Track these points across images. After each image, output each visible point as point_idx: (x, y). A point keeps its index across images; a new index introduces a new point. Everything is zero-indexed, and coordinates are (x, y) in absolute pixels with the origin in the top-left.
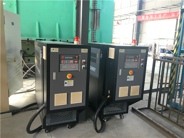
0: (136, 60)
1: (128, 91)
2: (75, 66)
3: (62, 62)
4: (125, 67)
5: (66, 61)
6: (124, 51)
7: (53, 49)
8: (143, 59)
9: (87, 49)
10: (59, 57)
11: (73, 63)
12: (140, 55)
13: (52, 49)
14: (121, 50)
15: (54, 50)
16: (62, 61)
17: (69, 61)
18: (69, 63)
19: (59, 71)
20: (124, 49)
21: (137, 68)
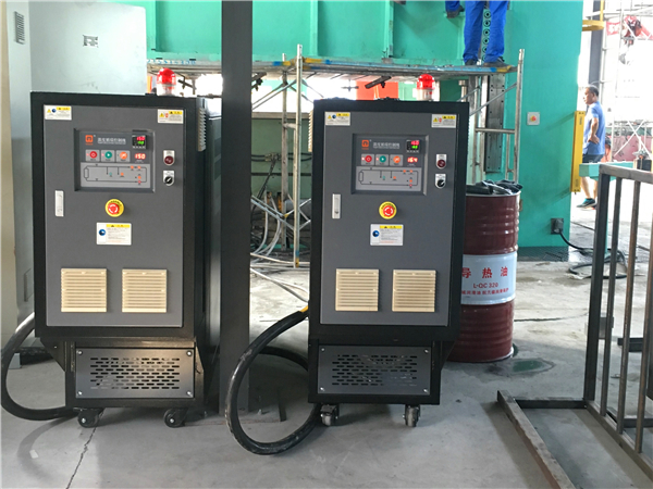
0: (411, 160)
1: (376, 290)
2: (136, 172)
3: (88, 157)
4: (359, 187)
5: (104, 152)
6: (348, 119)
7: (54, 111)
8: (445, 157)
9: (182, 111)
10: (76, 138)
11: (128, 160)
12: (427, 138)
13: (48, 108)
14: (332, 114)
15: (56, 113)
16: (88, 152)
17: (113, 152)
18: (112, 159)
19: (78, 188)
20: (349, 114)
21: (421, 193)
